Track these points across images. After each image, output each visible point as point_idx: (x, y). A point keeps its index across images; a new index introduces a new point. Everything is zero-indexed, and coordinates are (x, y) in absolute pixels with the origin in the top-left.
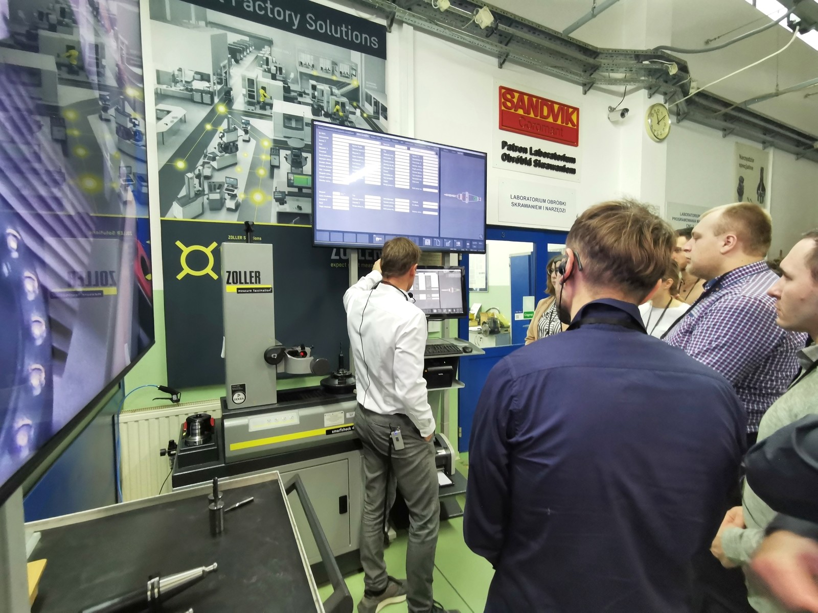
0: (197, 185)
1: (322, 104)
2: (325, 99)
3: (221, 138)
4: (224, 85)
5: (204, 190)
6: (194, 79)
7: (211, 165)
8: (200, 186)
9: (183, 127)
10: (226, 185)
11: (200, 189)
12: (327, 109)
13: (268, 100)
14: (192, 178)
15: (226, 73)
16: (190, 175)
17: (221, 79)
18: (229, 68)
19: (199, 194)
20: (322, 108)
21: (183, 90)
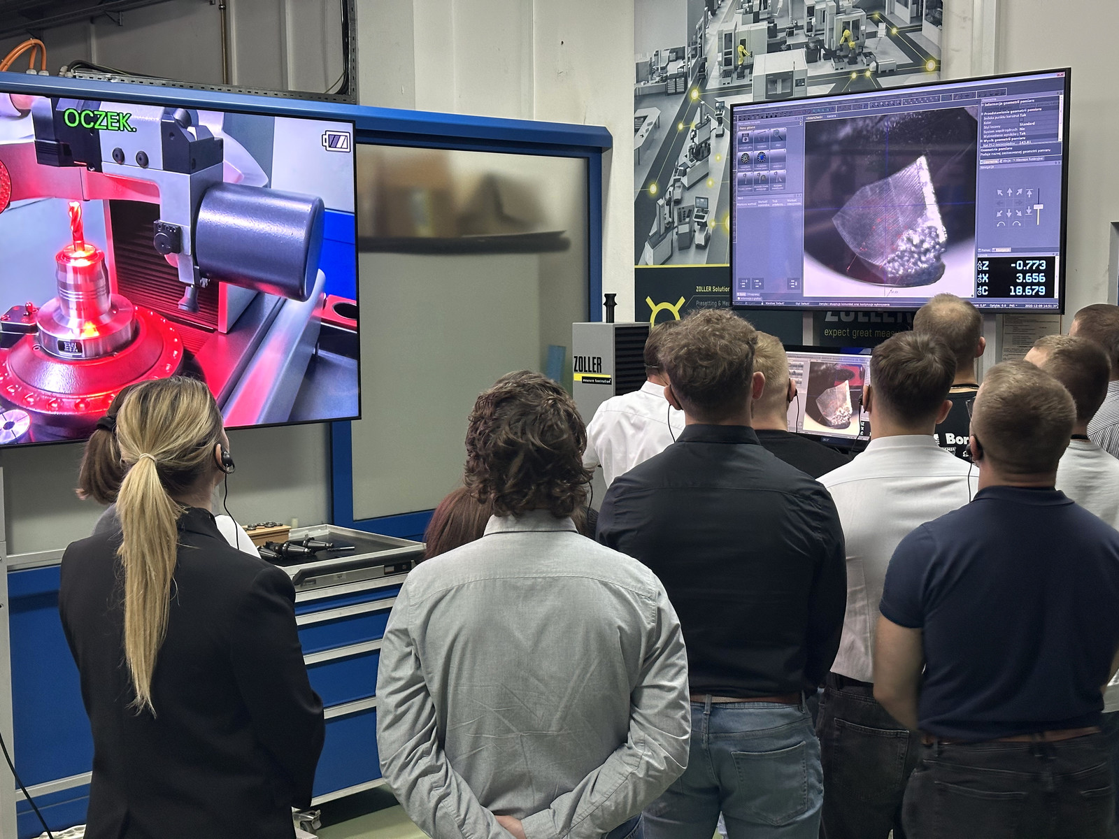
0: (667, 216)
1: (821, 38)
2: (827, 26)
3: (692, 139)
4: (699, 57)
5: (673, 222)
6: (670, 61)
7: (682, 183)
8: (670, 217)
9: (657, 136)
10: (696, 209)
11: (670, 220)
12: (830, 46)
13: (747, 61)
14: (663, 206)
15: (701, 38)
16: (661, 202)
17: (696, 49)
18: (705, 28)
19: (670, 227)
20: (821, 43)
21: (658, 82)
